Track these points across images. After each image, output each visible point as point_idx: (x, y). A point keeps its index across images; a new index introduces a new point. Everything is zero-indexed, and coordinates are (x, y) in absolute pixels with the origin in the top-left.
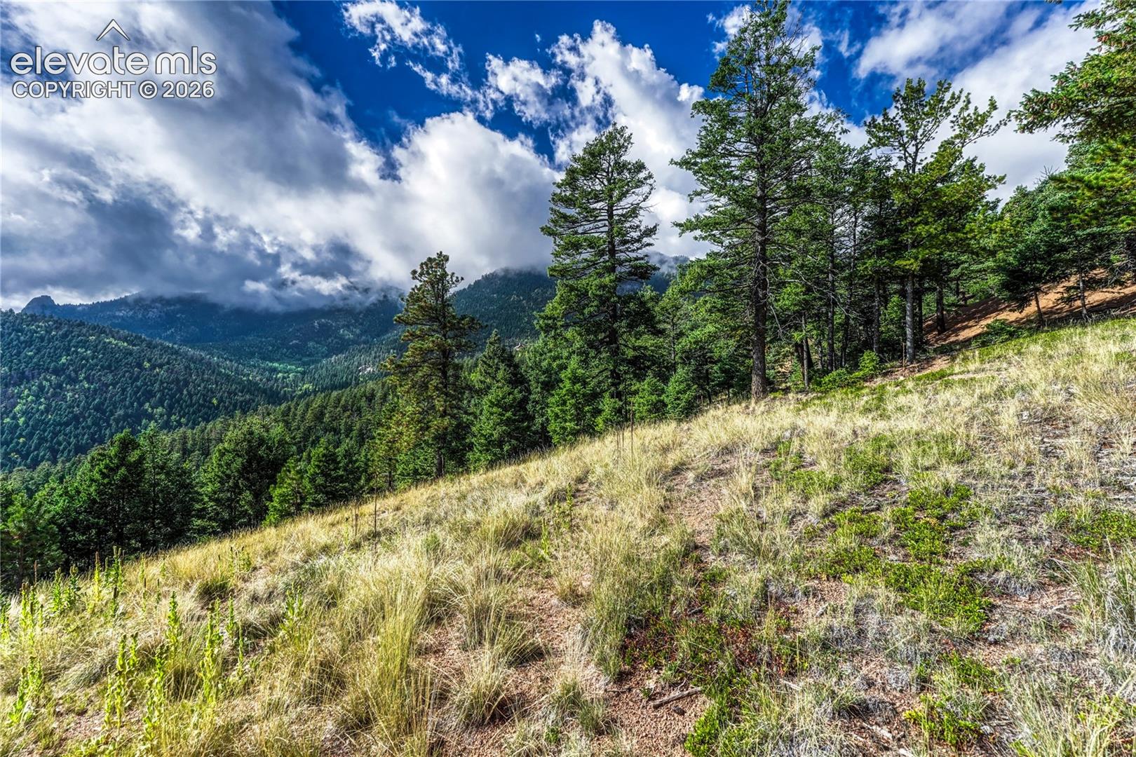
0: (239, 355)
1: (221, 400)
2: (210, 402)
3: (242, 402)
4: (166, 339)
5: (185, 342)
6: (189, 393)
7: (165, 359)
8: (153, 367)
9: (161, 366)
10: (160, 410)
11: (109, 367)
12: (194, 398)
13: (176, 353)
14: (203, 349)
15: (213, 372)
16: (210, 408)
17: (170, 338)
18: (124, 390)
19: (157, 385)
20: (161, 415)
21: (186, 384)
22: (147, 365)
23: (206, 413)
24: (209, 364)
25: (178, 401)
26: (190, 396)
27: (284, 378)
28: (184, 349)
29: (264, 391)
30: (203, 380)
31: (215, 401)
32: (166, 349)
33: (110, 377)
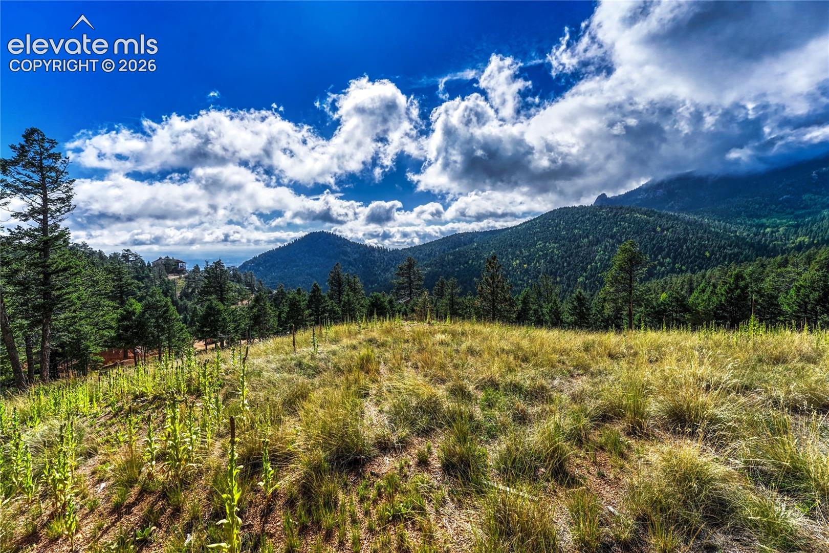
0: (726, 216)
1: (712, 253)
2: (704, 254)
3: (731, 254)
4: (669, 209)
5: (682, 210)
6: (687, 247)
7: (670, 224)
8: (663, 230)
9: (667, 230)
10: (668, 260)
11: (637, 233)
12: (692, 252)
13: (677, 219)
14: (696, 214)
15: (705, 231)
16: (704, 259)
17: (672, 208)
18: (646, 247)
19: (665, 243)
20: (669, 264)
21: (685, 241)
22: (659, 229)
23: (701, 263)
24: (701, 225)
25: (680, 254)
26: (689, 250)
27: (772, 232)
28: (682, 215)
29: (752, 245)
30: (697, 238)
31: (707, 254)
32: (670, 218)
33: (638, 238)
